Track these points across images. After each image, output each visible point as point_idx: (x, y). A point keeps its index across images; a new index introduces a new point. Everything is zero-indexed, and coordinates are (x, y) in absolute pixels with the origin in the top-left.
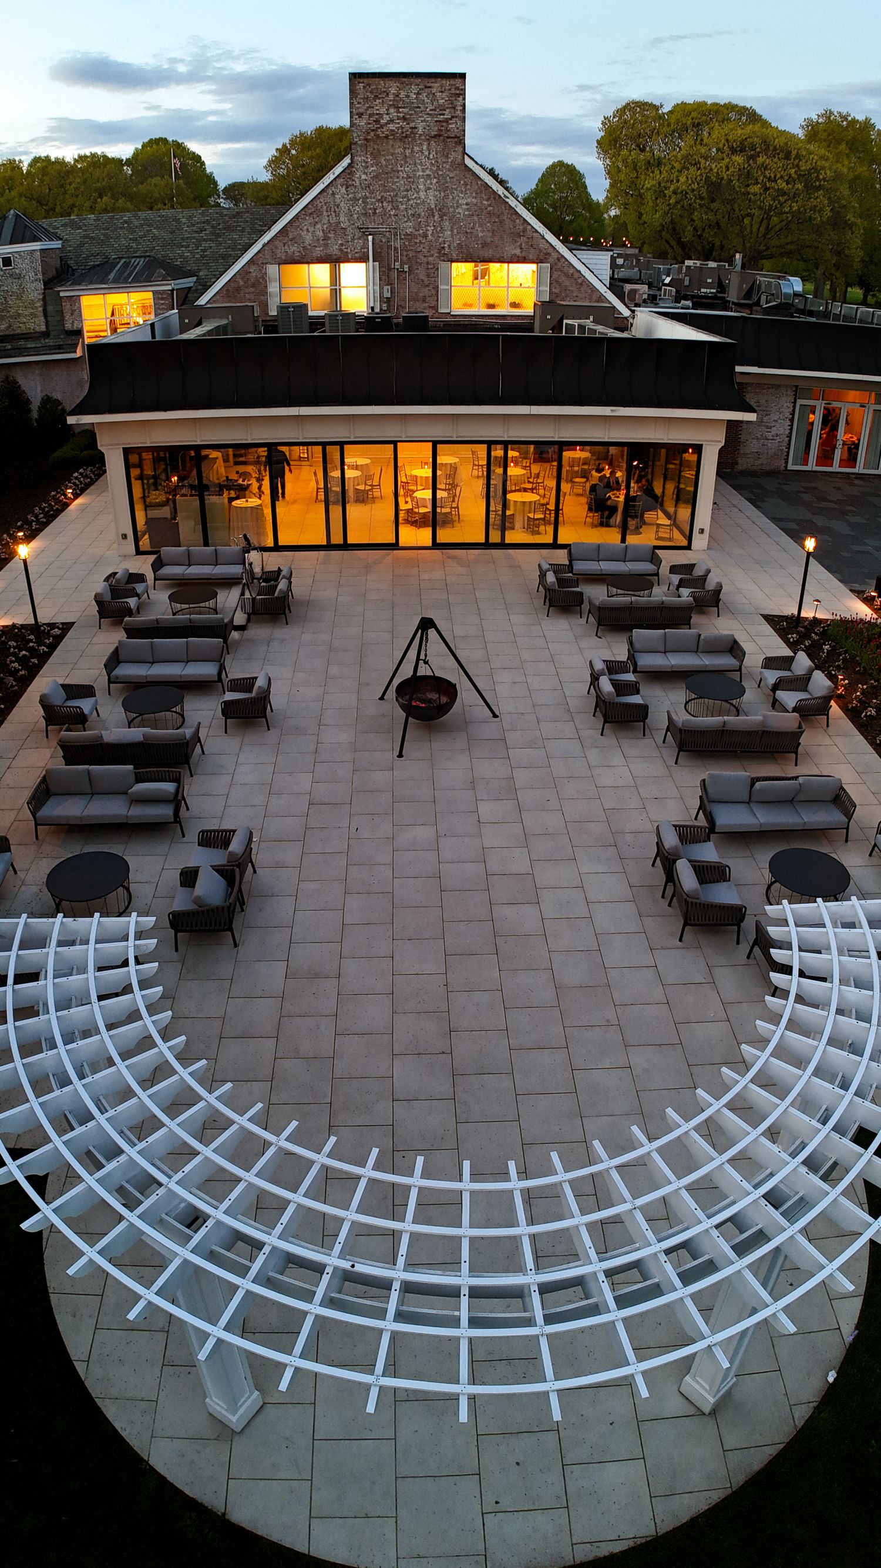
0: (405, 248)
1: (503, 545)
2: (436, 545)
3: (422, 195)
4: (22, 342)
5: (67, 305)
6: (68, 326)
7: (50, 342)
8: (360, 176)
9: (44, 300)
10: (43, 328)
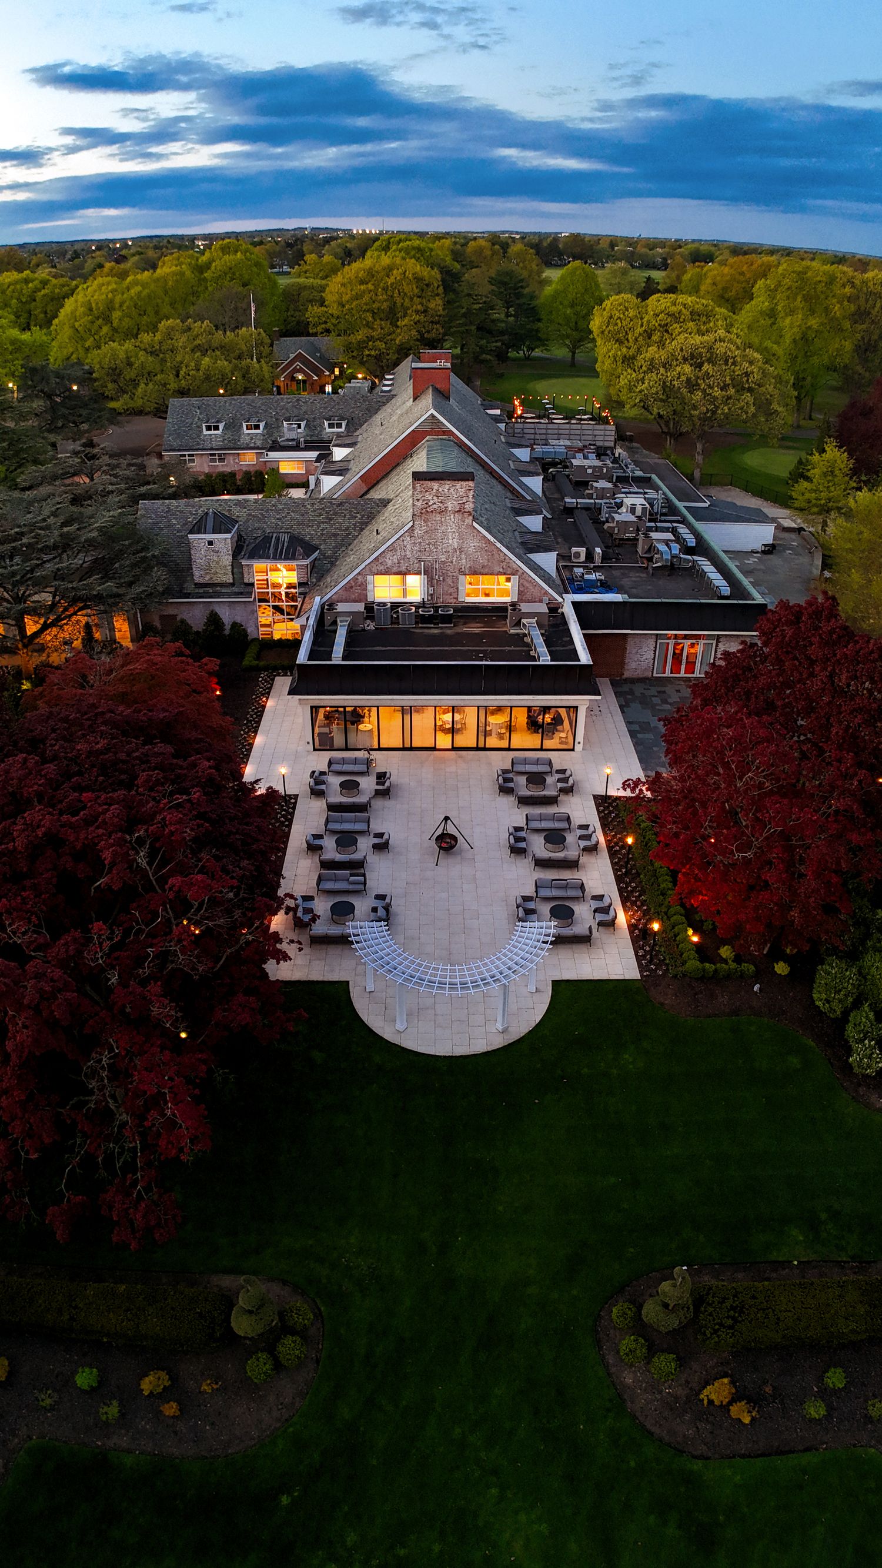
0: (440, 568)
1: (485, 749)
2: (454, 749)
3: (450, 541)
4: (218, 588)
5: (245, 569)
6: (246, 581)
7: (235, 589)
8: (418, 532)
9: (232, 565)
10: (231, 581)
